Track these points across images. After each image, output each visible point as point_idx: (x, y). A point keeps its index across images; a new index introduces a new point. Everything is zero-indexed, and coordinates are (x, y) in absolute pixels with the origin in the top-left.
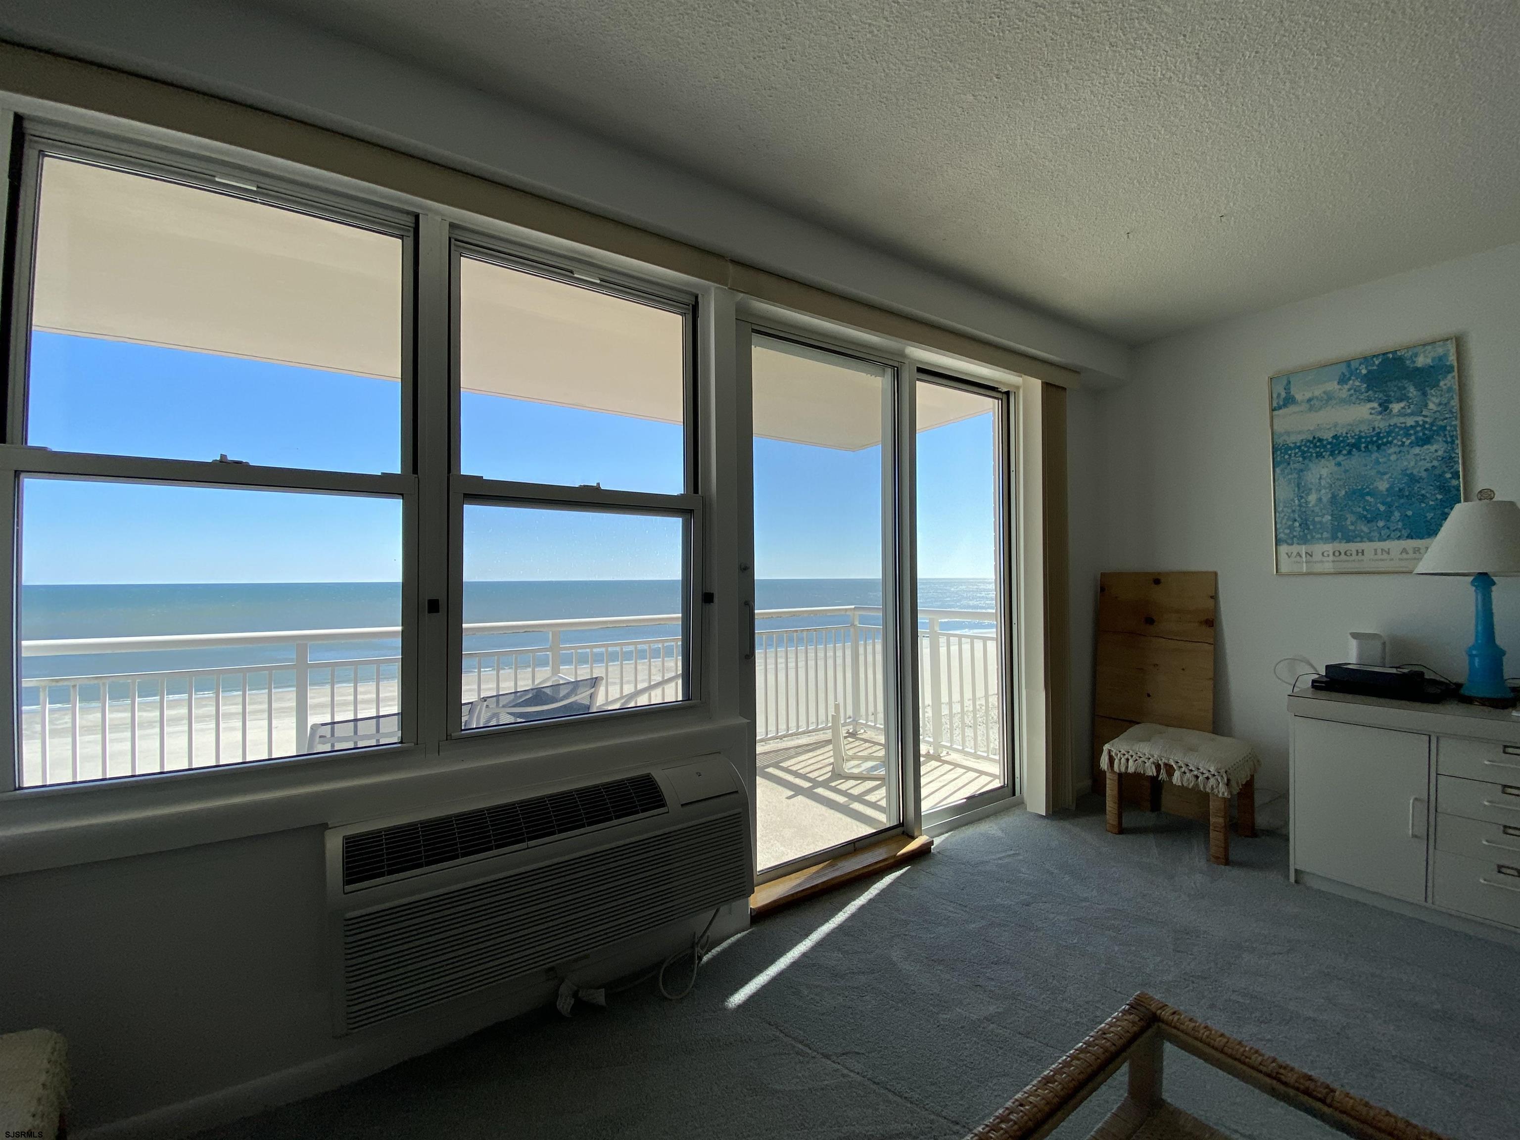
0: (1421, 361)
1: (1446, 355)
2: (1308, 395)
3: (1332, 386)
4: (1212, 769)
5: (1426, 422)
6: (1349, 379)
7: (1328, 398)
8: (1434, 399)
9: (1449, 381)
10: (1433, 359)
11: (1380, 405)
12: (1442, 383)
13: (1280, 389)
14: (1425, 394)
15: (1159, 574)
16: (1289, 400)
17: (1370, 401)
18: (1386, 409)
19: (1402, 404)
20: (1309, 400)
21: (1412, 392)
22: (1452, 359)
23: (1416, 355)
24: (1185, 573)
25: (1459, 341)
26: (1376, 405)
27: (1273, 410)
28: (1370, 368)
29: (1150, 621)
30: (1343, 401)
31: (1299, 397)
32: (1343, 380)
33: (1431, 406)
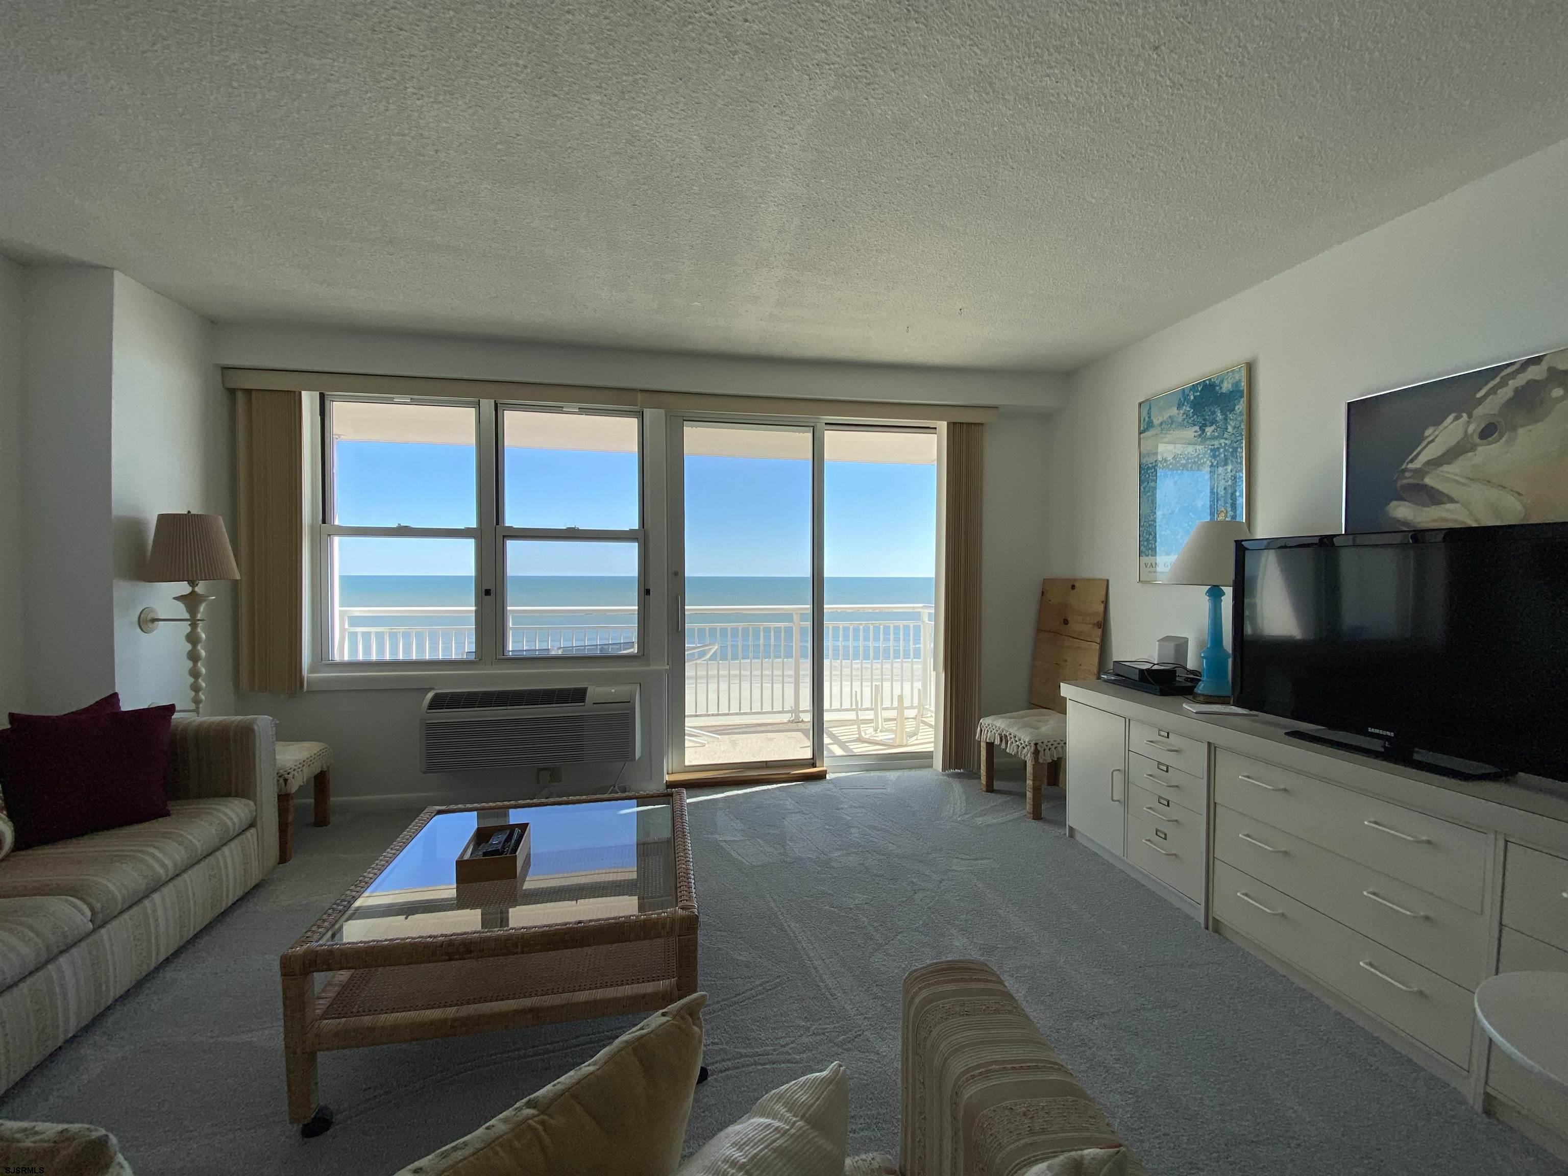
0: (1226, 387)
1: (1240, 381)
2: (1161, 420)
3: (1174, 411)
4: (1027, 740)
5: (1226, 444)
6: (1183, 405)
7: (1172, 420)
8: (1231, 423)
9: (1241, 406)
10: (1233, 385)
11: (1200, 428)
12: (1236, 408)
13: (1144, 414)
14: (1226, 419)
15: (1075, 580)
16: (1150, 425)
17: (1195, 425)
18: (1203, 431)
19: (1213, 428)
20: (1161, 424)
21: (1219, 417)
22: (1244, 384)
23: (1222, 382)
24: (1089, 580)
25: (1250, 368)
26: (1197, 428)
27: (1140, 433)
28: (1196, 394)
29: (1066, 622)
30: (1182, 426)
31: (1156, 422)
32: (1180, 406)
33: (1230, 429)
